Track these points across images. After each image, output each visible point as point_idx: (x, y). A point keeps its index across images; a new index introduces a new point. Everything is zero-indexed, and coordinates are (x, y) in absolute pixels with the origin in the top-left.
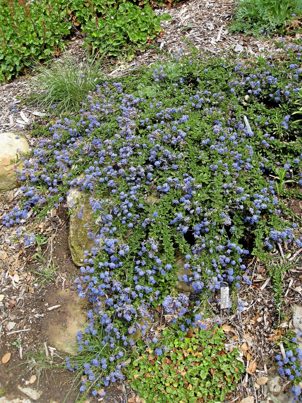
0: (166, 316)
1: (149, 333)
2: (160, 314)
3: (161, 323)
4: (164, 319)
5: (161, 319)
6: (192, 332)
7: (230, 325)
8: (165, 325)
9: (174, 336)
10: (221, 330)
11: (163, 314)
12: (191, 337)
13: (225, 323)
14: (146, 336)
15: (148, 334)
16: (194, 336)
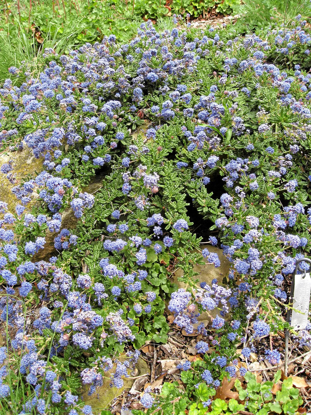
0: (163, 362)
1: (127, 397)
2: (149, 359)
3: (152, 376)
4: (160, 367)
5: (153, 367)
6: (230, 385)
7: (303, 375)
8: (162, 380)
9: (187, 399)
10: (288, 385)
11: (158, 359)
12: (228, 399)
13: (292, 373)
14: (119, 404)
15: (124, 400)
16: (234, 395)
